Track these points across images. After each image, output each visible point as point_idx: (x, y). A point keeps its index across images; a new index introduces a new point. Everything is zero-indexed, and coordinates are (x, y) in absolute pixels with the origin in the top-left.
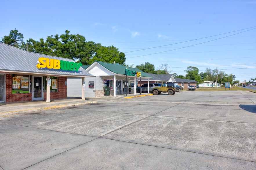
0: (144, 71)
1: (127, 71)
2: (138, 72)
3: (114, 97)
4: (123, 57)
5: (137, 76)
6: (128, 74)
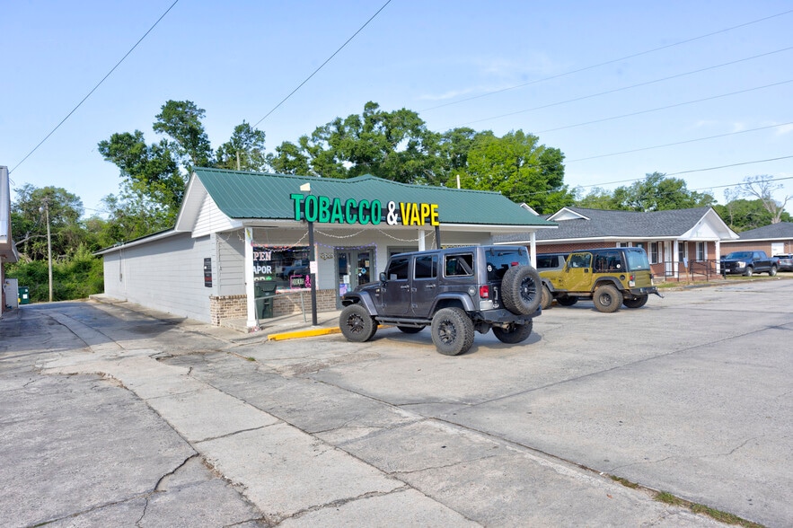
1: (303, 202)
2: (415, 206)
3: (246, 331)
4: (554, 162)
5: (406, 222)
6: (311, 215)
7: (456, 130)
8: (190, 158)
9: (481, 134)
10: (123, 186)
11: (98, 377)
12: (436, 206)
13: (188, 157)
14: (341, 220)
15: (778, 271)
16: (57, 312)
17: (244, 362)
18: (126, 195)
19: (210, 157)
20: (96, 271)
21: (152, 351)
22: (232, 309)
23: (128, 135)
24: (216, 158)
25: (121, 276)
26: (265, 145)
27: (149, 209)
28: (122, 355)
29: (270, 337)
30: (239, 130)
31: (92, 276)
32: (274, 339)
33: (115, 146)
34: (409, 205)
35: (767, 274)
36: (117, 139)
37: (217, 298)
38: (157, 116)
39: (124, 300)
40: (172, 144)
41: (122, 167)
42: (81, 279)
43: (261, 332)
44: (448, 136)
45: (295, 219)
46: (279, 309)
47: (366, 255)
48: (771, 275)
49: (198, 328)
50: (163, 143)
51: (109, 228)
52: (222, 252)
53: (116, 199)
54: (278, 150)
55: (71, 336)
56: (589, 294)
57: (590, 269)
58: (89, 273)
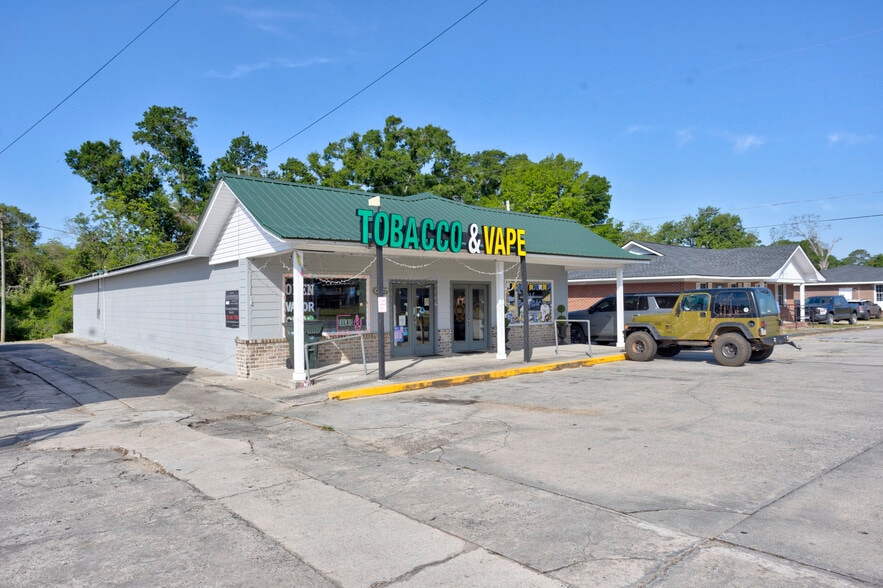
0: (604, 236)
1: (371, 219)
2: (500, 230)
3: (293, 387)
4: (600, 192)
5: (489, 251)
6: (381, 238)
7: (484, 153)
8: (177, 174)
9: (514, 158)
10: (97, 204)
11: (117, 456)
12: (523, 232)
13: (174, 174)
14: (416, 245)
15: (859, 319)
16: (18, 356)
17: (319, 432)
18: (100, 214)
19: (201, 173)
20: (59, 306)
21: (178, 415)
22: (266, 356)
23: (101, 144)
24: (207, 175)
25: (99, 312)
26: (267, 162)
27: (127, 231)
28: (137, 419)
29: (331, 394)
30: (237, 143)
31: (55, 312)
32: (337, 397)
33: (86, 157)
34: (493, 229)
35: (847, 322)
36: (89, 148)
37: (248, 343)
38: (138, 124)
39: (102, 341)
40: (155, 158)
41: (95, 183)
42: (40, 315)
43: (313, 388)
44: (477, 158)
45: (361, 241)
46: (323, 357)
47: (425, 292)
48: (851, 323)
49: (219, 381)
50: (145, 155)
51: (77, 253)
52: (255, 283)
53: (88, 220)
54: (283, 167)
55: (50, 390)
56: (706, 343)
57: (708, 313)
58: (50, 308)
